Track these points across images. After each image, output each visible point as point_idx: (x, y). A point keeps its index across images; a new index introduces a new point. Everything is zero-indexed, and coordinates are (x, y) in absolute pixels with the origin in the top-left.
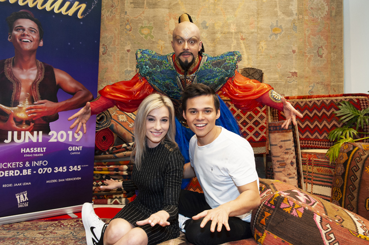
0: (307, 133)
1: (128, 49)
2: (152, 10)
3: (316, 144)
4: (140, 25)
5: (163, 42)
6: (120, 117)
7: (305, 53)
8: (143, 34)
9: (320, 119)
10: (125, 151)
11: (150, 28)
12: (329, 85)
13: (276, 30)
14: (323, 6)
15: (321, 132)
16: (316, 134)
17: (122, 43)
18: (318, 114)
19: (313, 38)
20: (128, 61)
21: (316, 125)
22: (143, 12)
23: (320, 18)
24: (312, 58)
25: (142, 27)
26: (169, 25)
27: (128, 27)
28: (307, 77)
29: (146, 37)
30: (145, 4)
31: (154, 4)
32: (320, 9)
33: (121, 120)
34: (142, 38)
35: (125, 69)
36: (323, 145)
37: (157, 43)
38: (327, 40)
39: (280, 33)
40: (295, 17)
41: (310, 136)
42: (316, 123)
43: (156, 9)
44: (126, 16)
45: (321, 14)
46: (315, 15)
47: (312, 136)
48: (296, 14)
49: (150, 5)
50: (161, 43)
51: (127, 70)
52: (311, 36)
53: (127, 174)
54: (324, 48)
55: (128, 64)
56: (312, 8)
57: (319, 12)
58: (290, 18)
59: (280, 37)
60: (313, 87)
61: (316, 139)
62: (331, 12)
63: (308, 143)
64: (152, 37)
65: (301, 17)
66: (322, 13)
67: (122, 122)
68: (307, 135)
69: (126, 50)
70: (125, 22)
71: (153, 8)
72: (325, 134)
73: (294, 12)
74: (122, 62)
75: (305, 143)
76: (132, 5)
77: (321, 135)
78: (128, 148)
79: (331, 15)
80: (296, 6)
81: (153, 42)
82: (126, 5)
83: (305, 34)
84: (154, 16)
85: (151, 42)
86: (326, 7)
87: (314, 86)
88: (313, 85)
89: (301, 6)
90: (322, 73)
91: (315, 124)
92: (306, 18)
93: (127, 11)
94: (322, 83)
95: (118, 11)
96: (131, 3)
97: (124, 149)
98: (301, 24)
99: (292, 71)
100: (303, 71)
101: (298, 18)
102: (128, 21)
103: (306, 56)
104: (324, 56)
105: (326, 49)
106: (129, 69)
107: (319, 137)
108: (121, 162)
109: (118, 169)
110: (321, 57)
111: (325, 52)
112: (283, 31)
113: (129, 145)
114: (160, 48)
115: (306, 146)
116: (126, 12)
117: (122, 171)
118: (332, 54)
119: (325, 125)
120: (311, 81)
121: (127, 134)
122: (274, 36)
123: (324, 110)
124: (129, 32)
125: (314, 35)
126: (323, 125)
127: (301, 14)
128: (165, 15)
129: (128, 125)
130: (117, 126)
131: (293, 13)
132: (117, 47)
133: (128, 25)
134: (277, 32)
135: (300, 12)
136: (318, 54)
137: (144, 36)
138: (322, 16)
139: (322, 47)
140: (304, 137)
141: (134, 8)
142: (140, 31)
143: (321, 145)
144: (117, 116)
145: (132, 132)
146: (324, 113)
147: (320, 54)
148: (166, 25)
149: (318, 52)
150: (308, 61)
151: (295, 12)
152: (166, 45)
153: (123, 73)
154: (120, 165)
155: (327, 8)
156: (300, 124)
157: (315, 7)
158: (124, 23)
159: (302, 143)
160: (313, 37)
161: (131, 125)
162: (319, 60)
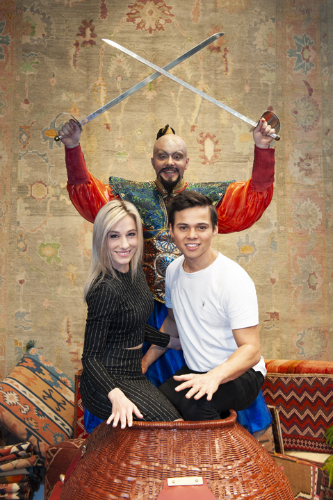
0: (295, 427)
1: (20, 279)
2: (58, 219)
3: (308, 445)
4: (40, 242)
5: (75, 269)
6: (8, 396)
7: (290, 283)
8: (44, 256)
9: (314, 407)
10: (15, 459)
11: (55, 246)
12: (326, 331)
13: (245, 249)
14: (315, 211)
15: (315, 426)
16: (308, 429)
17: (12, 269)
18: (310, 398)
19: (301, 261)
20: (21, 298)
21: (308, 414)
22: (45, 222)
23: (310, 229)
24: (301, 292)
25: (43, 245)
26: (84, 241)
27: (21, 245)
28: (293, 321)
29: (49, 260)
30: (48, 209)
31: (61, 210)
32: (310, 216)
33: (9, 401)
34: (43, 261)
35: (16, 311)
36: (319, 447)
37: (66, 270)
38: (321, 263)
39: (252, 254)
40: (274, 229)
41: (299, 432)
42: (307, 412)
43: (65, 218)
44: (18, 229)
45: (311, 223)
46: (303, 226)
47: (302, 432)
48: (276, 223)
49: (56, 211)
50: (72, 269)
51: (19, 312)
52: (299, 258)
53: (18, 498)
54: (317, 275)
55: (21, 302)
56: (298, 216)
57: (309, 220)
58: (267, 230)
59: (252, 259)
60: (303, 335)
61: (308, 437)
62: (327, 221)
63: (296, 443)
64: (59, 260)
65: (282, 228)
66: (314, 222)
67: (10, 405)
68: (295, 430)
69: (17, 280)
70: (16, 237)
71: (60, 216)
72: (321, 431)
73: (271, 221)
74: (12, 299)
75: (292, 443)
76: (29, 212)
77: (315, 431)
78: (20, 453)
79: (327, 226)
80: (275, 212)
81: (60, 267)
82: (18, 211)
83: (289, 255)
84: (62, 229)
85: (57, 268)
86: (318, 213)
87: (304, 333)
88: (302, 332)
89: (283, 213)
90: (315, 313)
91: (306, 414)
92: (291, 230)
93: (20, 220)
94: (316, 329)
95: (7, 221)
96: (26, 208)
97: (14, 456)
98: (282, 239)
99: (270, 311)
100: (288, 311)
101: (279, 230)
102: (21, 236)
103: (292, 287)
104: (317, 287)
105: (321, 276)
106: (22, 310)
107: (313, 434)
108: (9, 479)
109: (3, 490)
110: (314, 288)
111: (319, 281)
112: (256, 250)
113: (21, 449)
114: (70, 277)
115: (294, 446)
116: (18, 223)
117: (11, 493)
118: (330, 284)
119: (320, 416)
120: (299, 326)
121: (18, 425)
122: (243, 258)
123: (318, 393)
124: (22, 253)
125: (303, 256)
126: (317, 416)
127: (282, 225)
128: (78, 227)
129: (21, 409)
130: (4, 413)
131: (270, 223)
132: (3, 277)
133: (21, 243)
134: (246, 252)
135: (281, 222)
136: (309, 284)
137: (45, 258)
138: (314, 227)
139: (314, 273)
140: (290, 432)
141: (31, 215)
142: (40, 252)
143: (315, 446)
144: (3, 395)
145: (27, 422)
146: (318, 398)
147: (312, 284)
148: (79, 242)
149: (308, 281)
150: (295, 296)
151: (273, 222)
152: (80, 272)
153: (13, 317)
154: (7, 483)
155: (320, 215)
156: (284, 412)
157: (302, 213)
158: (15, 240)
159: (288, 442)
160: (301, 258)
161: (25, 409)
162: (310, 293)
